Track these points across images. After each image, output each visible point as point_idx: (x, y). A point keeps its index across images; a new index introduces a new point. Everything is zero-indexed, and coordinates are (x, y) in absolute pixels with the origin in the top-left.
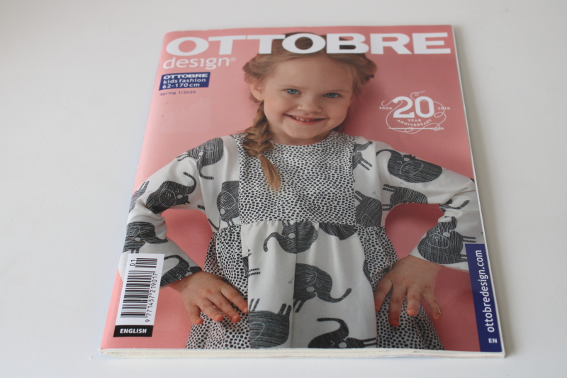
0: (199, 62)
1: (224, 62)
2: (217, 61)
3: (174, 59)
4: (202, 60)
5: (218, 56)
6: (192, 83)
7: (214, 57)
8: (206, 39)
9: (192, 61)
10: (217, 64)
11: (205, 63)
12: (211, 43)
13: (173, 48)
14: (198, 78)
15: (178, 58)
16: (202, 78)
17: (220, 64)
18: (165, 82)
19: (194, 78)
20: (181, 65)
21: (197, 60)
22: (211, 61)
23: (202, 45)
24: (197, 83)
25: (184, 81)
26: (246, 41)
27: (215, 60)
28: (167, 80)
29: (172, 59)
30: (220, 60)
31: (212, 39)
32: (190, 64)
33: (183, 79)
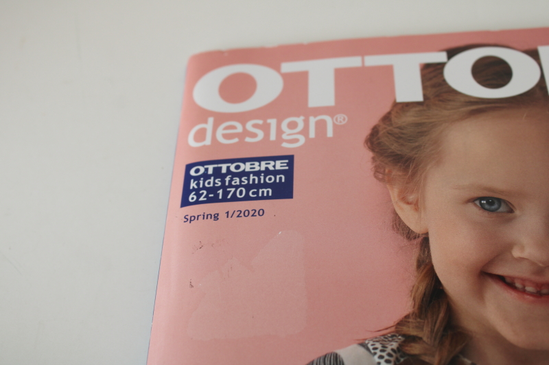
0: (266, 128)
1: (321, 126)
2: (306, 122)
3: (211, 120)
4: (273, 122)
5: (308, 112)
6: (254, 186)
7: (298, 116)
8: (277, 69)
9: (249, 126)
10: (305, 132)
11: (279, 132)
12: (287, 77)
13: (207, 93)
14: (267, 172)
15: (220, 118)
16: (275, 173)
17: (312, 134)
18: (193, 185)
19: (258, 174)
20: (226, 136)
21: (260, 122)
22: (293, 125)
23: (268, 84)
24: (266, 185)
25: (237, 181)
26: (363, 70)
27: (300, 121)
28: (197, 179)
29: (206, 122)
30: (312, 120)
31: (288, 67)
32: (246, 133)
33: (234, 175)
